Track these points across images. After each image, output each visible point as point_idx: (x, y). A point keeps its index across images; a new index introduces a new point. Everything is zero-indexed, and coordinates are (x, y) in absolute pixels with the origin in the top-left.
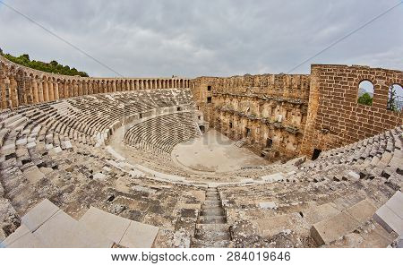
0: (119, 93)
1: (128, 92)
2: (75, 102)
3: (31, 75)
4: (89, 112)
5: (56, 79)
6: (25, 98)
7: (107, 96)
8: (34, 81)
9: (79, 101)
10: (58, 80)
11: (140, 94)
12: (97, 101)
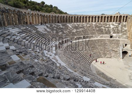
0: (76, 24)
1: (81, 23)
2: (49, 26)
3: (25, 12)
4: (55, 32)
5: (39, 14)
6: (22, 22)
7: (68, 25)
8: (27, 15)
9: (51, 26)
10: (41, 15)
11: (88, 25)
12: (62, 27)
